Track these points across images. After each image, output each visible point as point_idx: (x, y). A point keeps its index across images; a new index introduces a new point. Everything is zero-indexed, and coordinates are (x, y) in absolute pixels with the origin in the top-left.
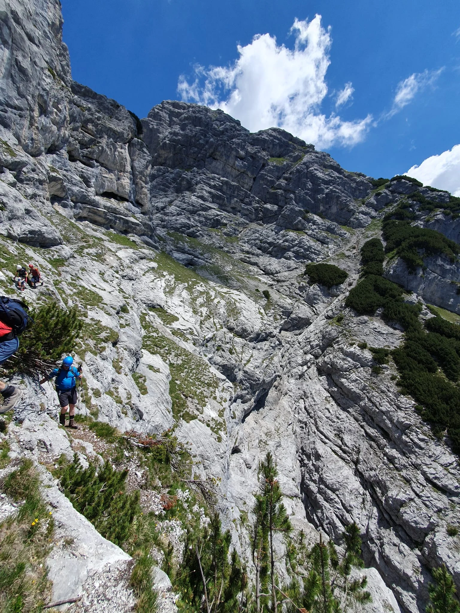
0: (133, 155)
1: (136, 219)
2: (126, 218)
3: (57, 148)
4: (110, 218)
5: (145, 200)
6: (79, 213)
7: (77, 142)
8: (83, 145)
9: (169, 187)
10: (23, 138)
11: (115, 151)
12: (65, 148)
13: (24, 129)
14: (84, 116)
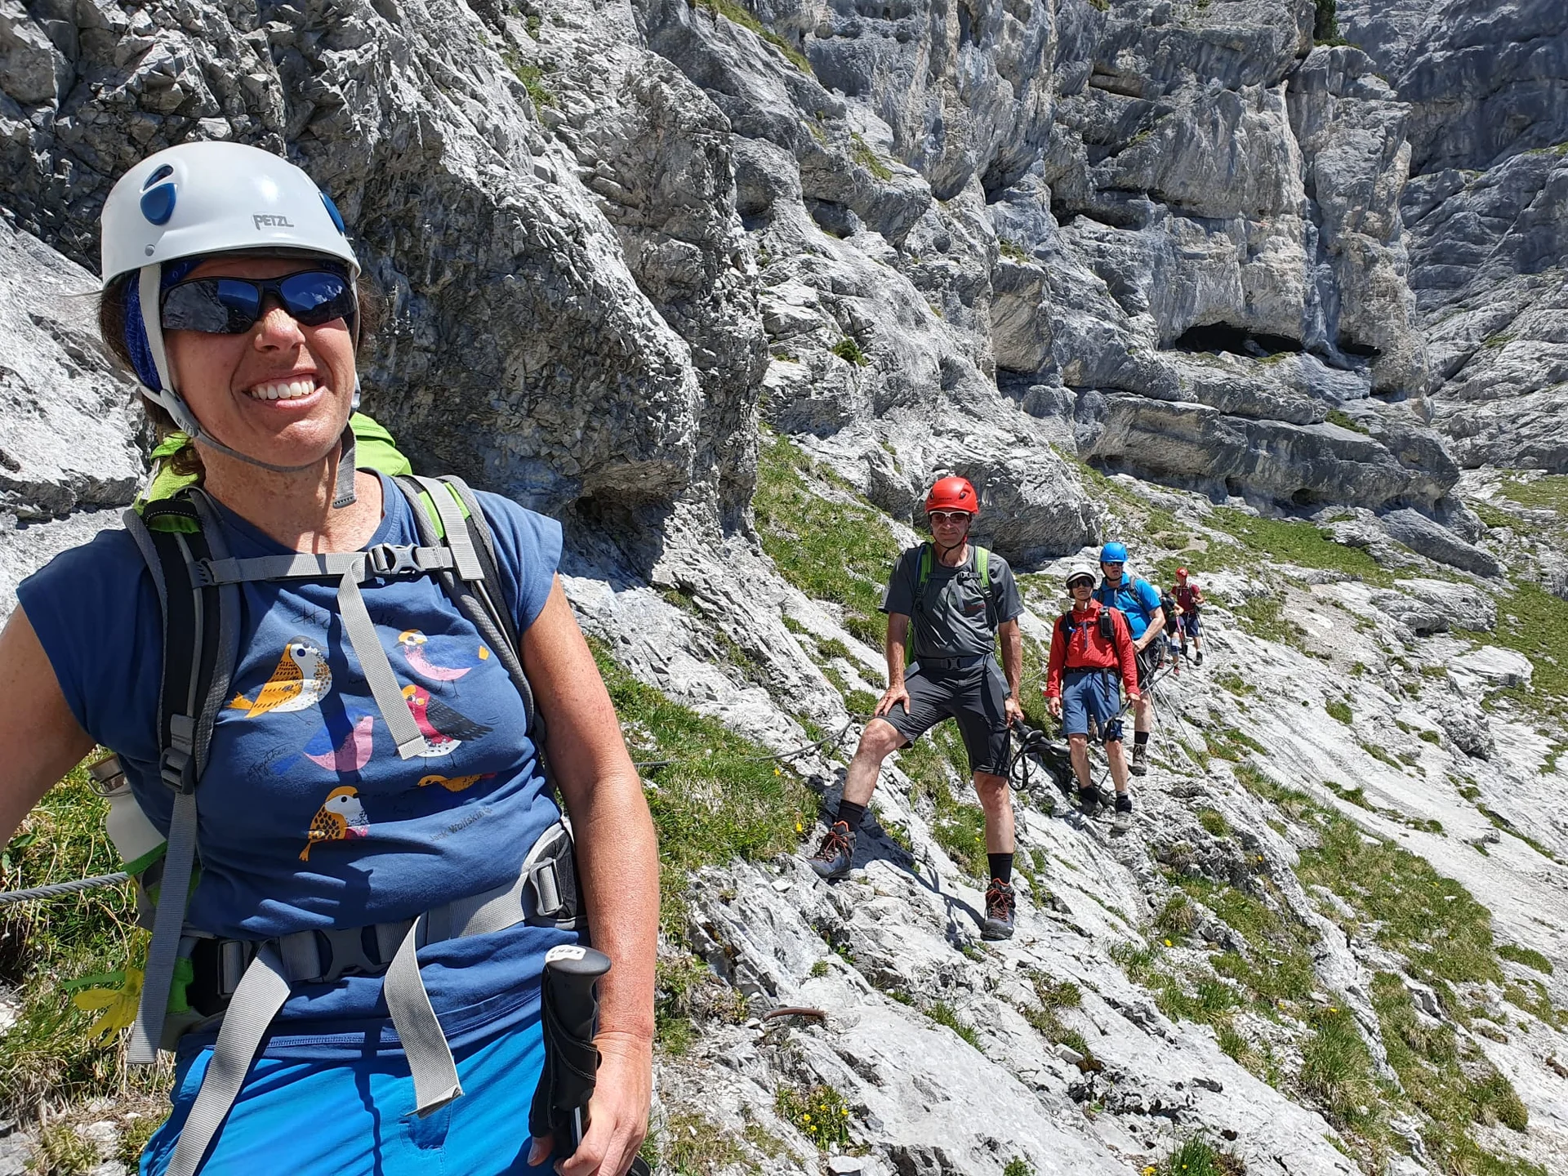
0: (1309, 129)
1: (1351, 425)
2: (1306, 429)
3: (1008, 176)
4: (1228, 440)
5: (1393, 322)
6: (1094, 435)
7: (1078, 136)
8: (1101, 145)
9: (1474, 259)
10: (909, 120)
11: (1233, 128)
12: (1039, 164)
13: (913, 87)
14: (1102, 27)
